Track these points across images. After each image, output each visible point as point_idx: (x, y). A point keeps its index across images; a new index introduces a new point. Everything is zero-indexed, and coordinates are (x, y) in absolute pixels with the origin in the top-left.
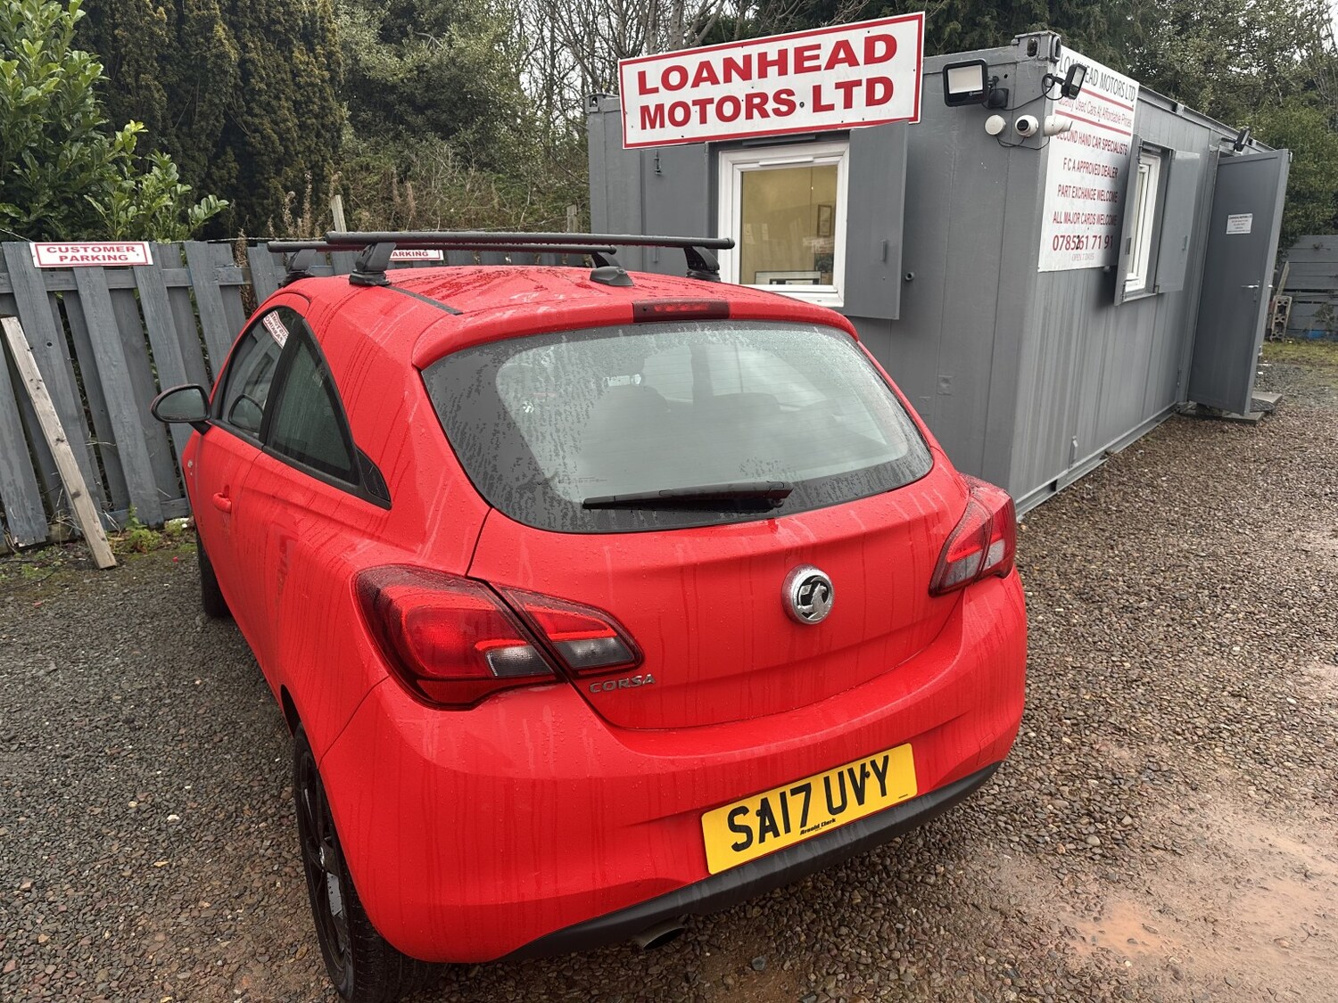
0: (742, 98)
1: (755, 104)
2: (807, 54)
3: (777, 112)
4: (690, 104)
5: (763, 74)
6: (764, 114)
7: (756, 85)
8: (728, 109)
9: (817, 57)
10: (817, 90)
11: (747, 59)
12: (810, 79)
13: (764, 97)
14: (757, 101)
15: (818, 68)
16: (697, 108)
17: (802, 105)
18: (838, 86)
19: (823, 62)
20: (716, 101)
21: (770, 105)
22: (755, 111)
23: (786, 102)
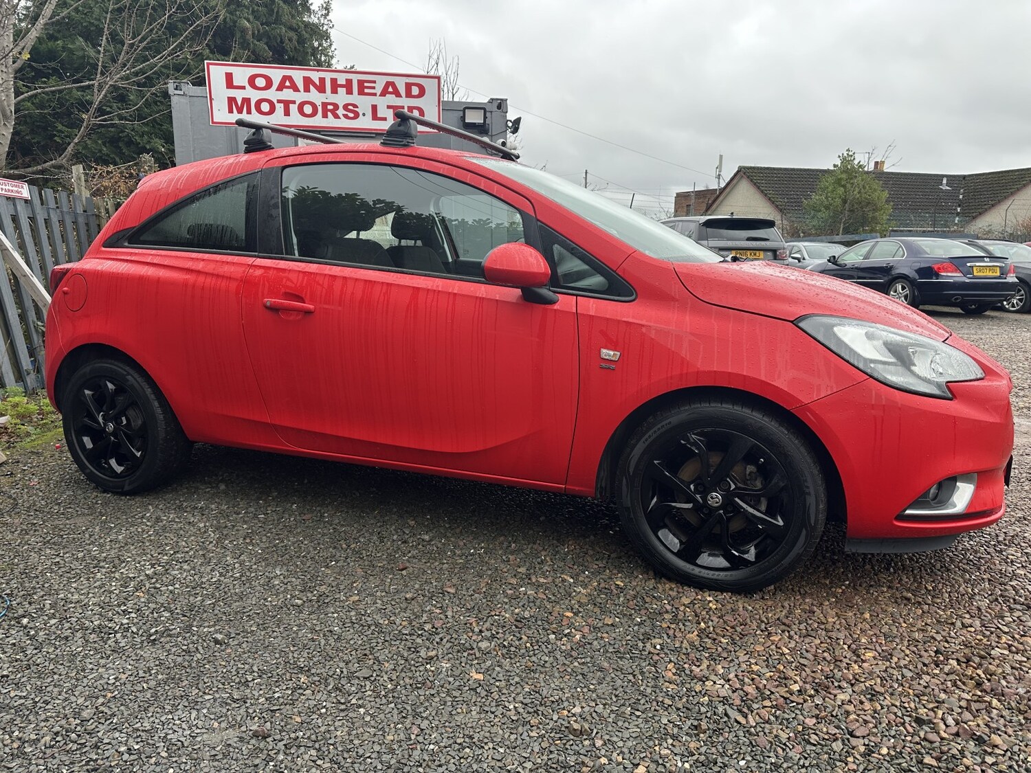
0: (319, 103)
1: (329, 109)
2: (366, 84)
3: (346, 116)
4: (275, 102)
5: (334, 91)
6: (337, 116)
7: (329, 97)
8: (308, 109)
9: (374, 88)
10: (374, 108)
11: (322, 80)
12: (371, 100)
13: (336, 106)
14: (330, 107)
15: (375, 94)
16: (282, 105)
17: (364, 115)
18: (389, 107)
19: (378, 90)
20: (298, 103)
21: (341, 112)
22: (329, 114)
23: (352, 111)
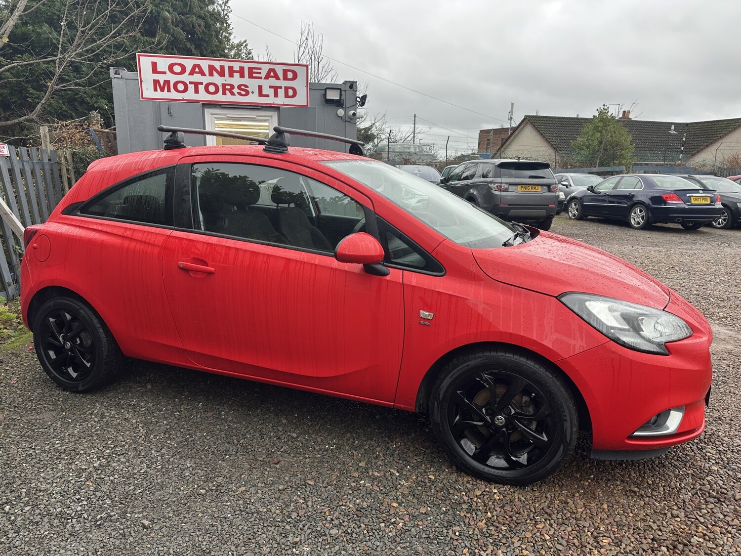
0: (220, 84)
1: (227, 89)
2: (254, 71)
3: (239, 94)
4: (188, 83)
5: (231, 75)
6: (233, 94)
7: (227, 80)
8: (212, 89)
9: (260, 73)
10: (260, 88)
11: (222, 67)
12: (257, 82)
13: (232, 87)
14: (228, 87)
15: (261, 78)
16: (193, 86)
17: (253, 92)
18: (271, 87)
19: (263, 75)
20: (204, 84)
21: (236, 90)
22: (227, 92)
23: (244, 90)
